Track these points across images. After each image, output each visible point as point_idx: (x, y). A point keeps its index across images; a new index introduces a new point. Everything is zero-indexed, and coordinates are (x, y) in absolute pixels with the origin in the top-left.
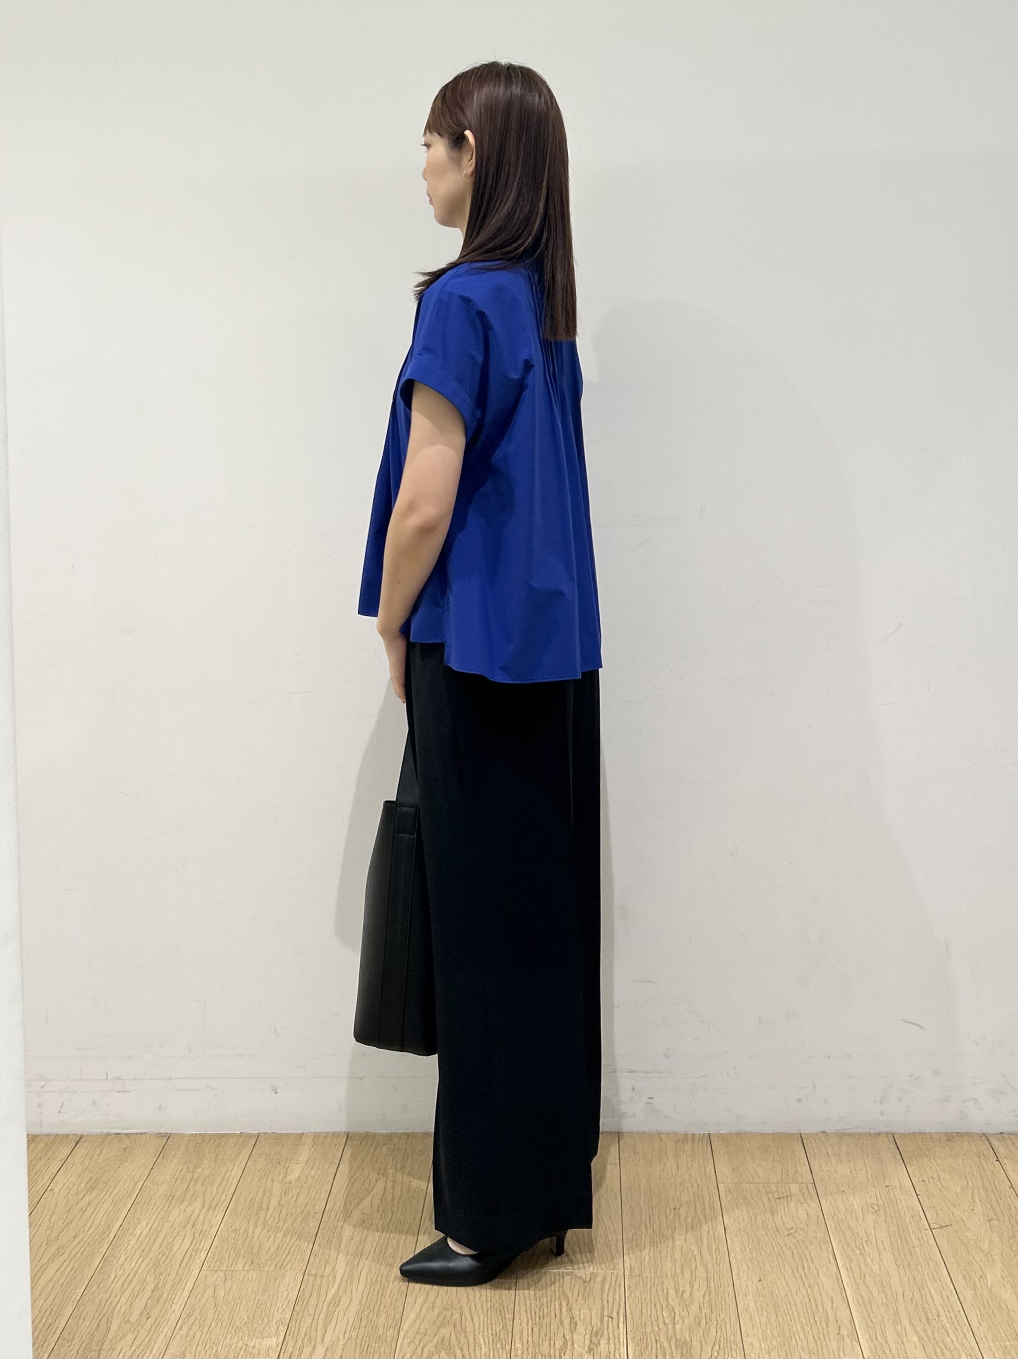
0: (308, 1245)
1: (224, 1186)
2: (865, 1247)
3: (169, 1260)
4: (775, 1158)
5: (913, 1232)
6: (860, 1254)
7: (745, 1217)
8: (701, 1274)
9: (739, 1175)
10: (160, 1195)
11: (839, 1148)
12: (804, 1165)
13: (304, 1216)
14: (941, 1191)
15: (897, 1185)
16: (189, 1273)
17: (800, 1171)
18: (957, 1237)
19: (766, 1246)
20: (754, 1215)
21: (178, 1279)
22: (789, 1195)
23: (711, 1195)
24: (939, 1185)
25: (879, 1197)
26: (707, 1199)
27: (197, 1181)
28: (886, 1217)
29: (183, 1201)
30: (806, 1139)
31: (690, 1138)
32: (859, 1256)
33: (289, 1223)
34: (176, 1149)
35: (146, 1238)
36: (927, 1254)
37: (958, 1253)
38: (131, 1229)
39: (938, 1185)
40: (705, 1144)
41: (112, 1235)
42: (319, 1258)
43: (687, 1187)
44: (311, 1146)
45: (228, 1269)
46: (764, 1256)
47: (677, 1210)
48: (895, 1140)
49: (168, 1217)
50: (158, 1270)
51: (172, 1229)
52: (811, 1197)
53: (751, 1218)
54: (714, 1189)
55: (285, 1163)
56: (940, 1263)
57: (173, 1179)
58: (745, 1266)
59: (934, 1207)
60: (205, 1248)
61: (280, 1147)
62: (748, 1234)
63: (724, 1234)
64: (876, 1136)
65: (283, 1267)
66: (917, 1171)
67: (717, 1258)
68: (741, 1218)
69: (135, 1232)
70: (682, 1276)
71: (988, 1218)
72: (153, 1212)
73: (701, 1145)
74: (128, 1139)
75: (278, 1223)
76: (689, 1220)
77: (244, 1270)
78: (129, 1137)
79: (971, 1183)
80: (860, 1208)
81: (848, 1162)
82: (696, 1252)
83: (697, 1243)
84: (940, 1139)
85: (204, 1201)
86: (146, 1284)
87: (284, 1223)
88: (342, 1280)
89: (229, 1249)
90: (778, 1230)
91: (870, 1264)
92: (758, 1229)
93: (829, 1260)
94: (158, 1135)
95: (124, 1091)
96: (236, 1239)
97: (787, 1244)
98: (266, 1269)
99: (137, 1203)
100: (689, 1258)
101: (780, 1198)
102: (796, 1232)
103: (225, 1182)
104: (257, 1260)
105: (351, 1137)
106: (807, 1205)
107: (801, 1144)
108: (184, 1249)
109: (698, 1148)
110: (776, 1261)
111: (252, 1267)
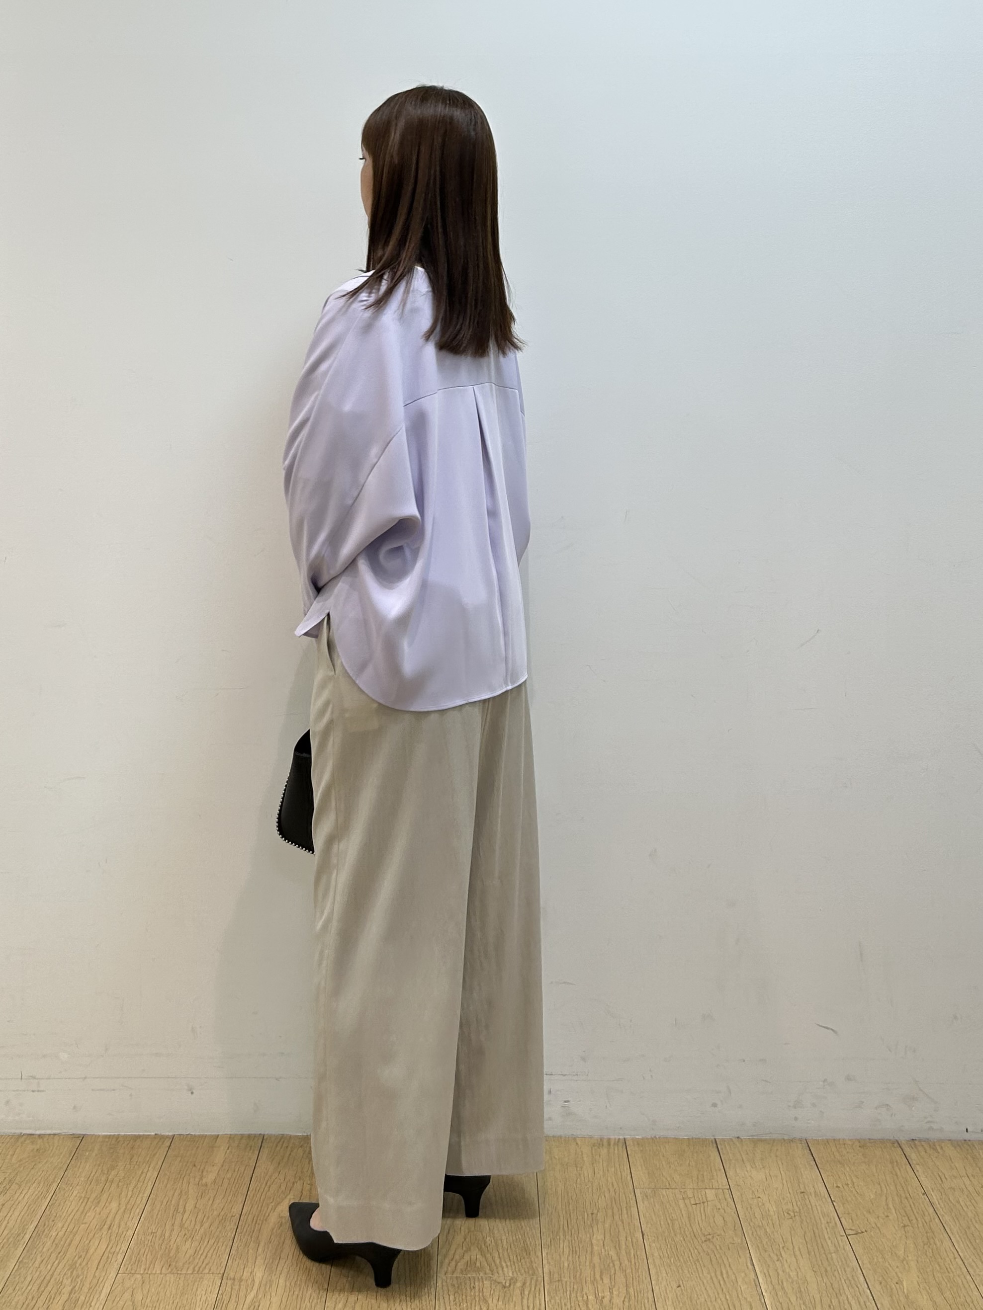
0: (226, 1250)
1: (139, 1189)
2: (783, 1253)
3: (84, 1263)
4: (691, 1163)
5: (829, 1238)
6: (778, 1260)
7: (662, 1223)
8: (620, 1278)
9: (656, 1180)
10: (76, 1196)
11: (754, 1154)
12: (720, 1170)
13: (221, 1218)
14: (854, 1195)
15: (812, 1190)
16: (106, 1276)
17: (715, 1177)
18: (873, 1243)
19: (684, 1254)
20: (671, 1220)
21: (95, 1281)
22: (706, 1201)
23: (628, 1202)
24: (854, 1191)
25: (795, 1204)
26: (624, 1205)
27: (112, 1182)
28: (802, 1222)
29: (100, 1201)
30: (720, 1144)
31: (605, 1143)
32: (776, 1263)
33: (206, 1225)
34: (91, 1149)
35: (61, 1240)
36: (843, 1260)
37: (873, 1259)
38: (46, 1230)
39: (852, 1191)
40: (620, 1148)
41: (27, 1236)
42: (237, 1262)
43: (604, 1191)
44: (227, 1148)
45: (146, 1271)
46: (683, 1262)
47: (594, 1215)
48: (808, 1146)
49: (84, 1219)
50: (75, 1271)
51: (88, 1231)
52: (727, 1203)
53: (668, 1224)
54: (631, 1194)
55: (201, 1165)
56: (857, 1269)
57: (87, 1180)
58: (664, 1272)
59: (849, 1214)
60: (121, 1251)
61: (195, 1148)
62: (666, 1241)
63: (642, 1238)
64: (790, 1142)
65: (201, 1270)
66: (831, 1177)
67: (635, 1263)
68: (659, 1223)
69: (50, 1235)
70: (601, 1282)
71: (902, 1225)
72: (67, 1215)
73: (616, 1151)
74: (41, 1140)
75: (195, 1225)
76: (607, 1225)
77: (161, 1274)
78: (42, 1138)
79: (885, 1190)
80: (776, 1214)
81: (764, 1167)
82: (615, 1257)
83: (615, 1248)
84: (853, 1144)
85: (120, 1204)
86: (62, 1287)
87: (201, 1226)
88: (260, 1283)
89: (146, 1251)
90: (695, 1236)
91: (788, 1270)
92: (675, 1235)
93: (747, 1266)
94: (72, 1136)
95: (38, 1091)
96: (152, 1244)
97: (705, 1249)
98: (184, 1272)
99: (52, 1205)
100: (608, 1263)
101: (696, 1204)
102: (713, 1237)
103: (139, 1185)
104: (174, 1263)
105: (267, 1139)
106: (723, 1212)
107: (717, 1150)
108: (100, 1252)
109: (614, 1153)
110: (694, 1267)
111: (170, 1270)
